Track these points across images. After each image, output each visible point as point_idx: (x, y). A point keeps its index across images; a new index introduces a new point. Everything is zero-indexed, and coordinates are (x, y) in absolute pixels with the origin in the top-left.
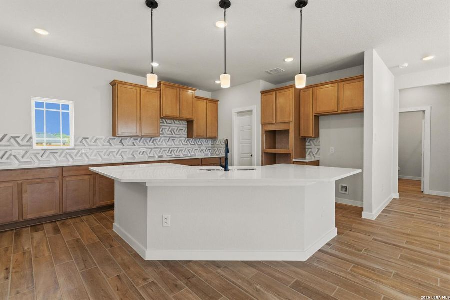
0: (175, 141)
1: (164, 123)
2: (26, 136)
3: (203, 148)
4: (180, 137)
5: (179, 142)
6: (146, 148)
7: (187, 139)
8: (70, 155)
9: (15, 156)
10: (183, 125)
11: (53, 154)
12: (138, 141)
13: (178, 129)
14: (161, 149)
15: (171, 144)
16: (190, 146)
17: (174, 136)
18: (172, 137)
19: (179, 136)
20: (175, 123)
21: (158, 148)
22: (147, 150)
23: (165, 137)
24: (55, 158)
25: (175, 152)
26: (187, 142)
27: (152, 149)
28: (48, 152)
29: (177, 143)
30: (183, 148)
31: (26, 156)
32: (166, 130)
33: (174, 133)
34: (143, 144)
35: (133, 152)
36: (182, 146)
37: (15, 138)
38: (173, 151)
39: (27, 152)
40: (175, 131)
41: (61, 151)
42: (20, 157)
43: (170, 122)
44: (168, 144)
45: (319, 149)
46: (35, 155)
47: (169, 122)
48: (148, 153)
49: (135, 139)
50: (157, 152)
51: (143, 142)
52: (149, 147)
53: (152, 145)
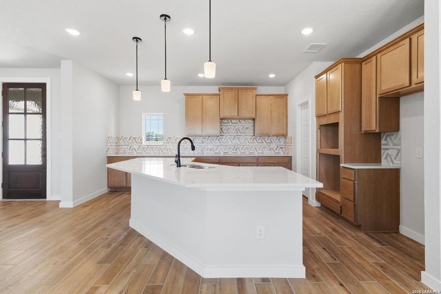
0: (240, 139)
1: (229, 123)
2: (140, 137)
3: (273, 146)
4: (246, 135)
5: (245, 140)
6: (213, 145)
7: (254, 137)
8: (161, 149)
9: (135, 149)
10: (249, 123)
11: (152, 148)
12: (206, 139)
13: (243, 127)
14: (226, 146)
15: (236, 142)
16: (257, 144)
17: (239, 134)
18: (237, 136)
19: (244, 134)
20: (240, 122)
21: (224, 145)
22: (214, 147)
23: (231, 135)
24: (153, 150)
25: (240, 149)
26: (253, 140)
27: (218, 146)
28: (150, 147)
29: (243, 141)
30: (249, 145)
31: (140, 149)
32: (232, 129)
33: (240, 131)
34: (209, 142)
35: (202, 148)
36: (248, 144)
37: (135, 138)
38: (239, 148)
39: (140, 147)
40: (240, 130)
41: (156, 147)
42: (136, 150)
43: (236, 122)
44: (234, 141)
45: (399, 151)
46: (143, 148)
47: (234, 121)
48: (214, 149)
49: (203, 138)
50: (223, 149)
51: (210, 140)
52: (216, 144)
53: (217, 143)
